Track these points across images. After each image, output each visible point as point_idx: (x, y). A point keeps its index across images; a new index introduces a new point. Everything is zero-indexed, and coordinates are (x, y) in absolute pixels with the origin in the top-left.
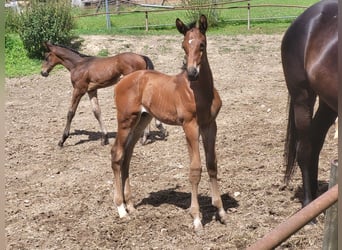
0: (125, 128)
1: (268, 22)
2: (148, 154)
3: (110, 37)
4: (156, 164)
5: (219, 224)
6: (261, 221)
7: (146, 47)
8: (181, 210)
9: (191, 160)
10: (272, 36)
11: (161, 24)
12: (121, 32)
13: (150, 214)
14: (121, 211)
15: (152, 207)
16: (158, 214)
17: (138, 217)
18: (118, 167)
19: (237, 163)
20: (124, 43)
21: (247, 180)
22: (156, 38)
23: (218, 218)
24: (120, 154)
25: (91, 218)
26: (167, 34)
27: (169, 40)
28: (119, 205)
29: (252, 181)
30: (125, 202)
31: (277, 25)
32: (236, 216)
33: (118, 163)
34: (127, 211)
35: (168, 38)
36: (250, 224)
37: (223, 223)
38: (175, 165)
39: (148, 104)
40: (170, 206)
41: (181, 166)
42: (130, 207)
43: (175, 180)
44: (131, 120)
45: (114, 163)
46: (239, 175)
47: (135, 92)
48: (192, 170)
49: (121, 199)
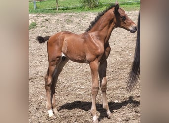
0: (53, 65)
1: (127, 4)
2: (63, 81)
3: (36, 15)
4: (68, 86)
5: (107, 118)
6: (131, 116)
7: (58, 20)
8: (84, 112)
9: (93, 82)
10: (130, 12)
11: (65, 7)
12: (43, 12)
13: (66, 114)
14: (51, 113)
15: (67, 110)
16: (71, 114)
17: (60, 116)
18: (49, 88)
19: (115, 84)
20: (45, 18)
21: (121, 94)
22: (63, 14)
23: (106, 116)
24: (50, 80)
25: (33, 117)
26: (69, 12)
27: (71, 16)
28: (49, 109)
29: (124, 94)
30: (53, 108)
31: (132, 6)
32: (117, 114)
33: (49, 85)
34: (54, 113)
35: (70, 14)
36: (125, 118)
37: (109, 118)
38: (79, 86)
39: (66, 51)
40: (78, 110)
41: (82, 87)
42: (55, 110)
43: (80, 95)
44: (56, 61)
45: (47, 86)
46: (116, 91)
47: (58, 45)
48: (94, 88)
49: (50, 106)
